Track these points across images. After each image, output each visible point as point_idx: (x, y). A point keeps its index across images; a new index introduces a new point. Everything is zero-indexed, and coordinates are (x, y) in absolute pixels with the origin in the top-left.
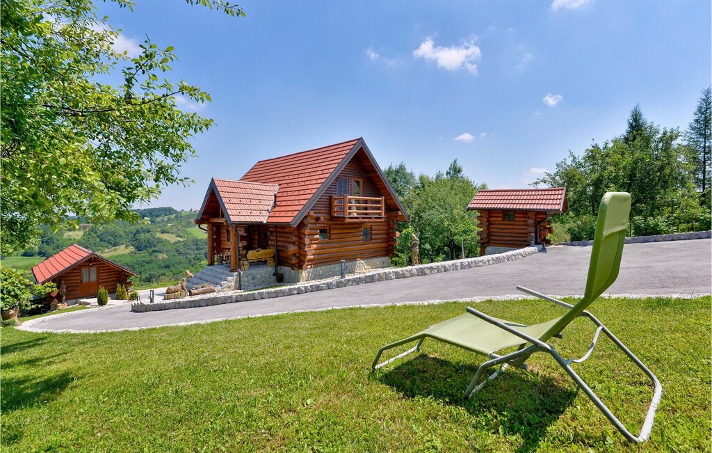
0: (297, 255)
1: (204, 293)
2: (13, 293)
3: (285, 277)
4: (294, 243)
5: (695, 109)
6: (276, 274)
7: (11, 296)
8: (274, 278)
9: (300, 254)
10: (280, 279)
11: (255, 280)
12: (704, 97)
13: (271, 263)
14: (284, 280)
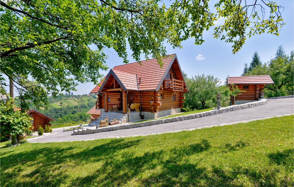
0: (154, 106)
1: (115, 124)
2: (25, 125)
3: (145, 116)
4: (152, 100)
5: (276, 53)
6: (140, 115)
7: (24, 126)
8: (140, 117)
9: (155, 105)
10: (142, 117)
11: (133, 118)
12: (279, 49)
13: (138, 110)
14: (144, 118)
